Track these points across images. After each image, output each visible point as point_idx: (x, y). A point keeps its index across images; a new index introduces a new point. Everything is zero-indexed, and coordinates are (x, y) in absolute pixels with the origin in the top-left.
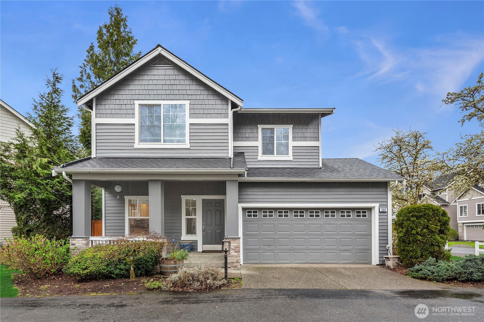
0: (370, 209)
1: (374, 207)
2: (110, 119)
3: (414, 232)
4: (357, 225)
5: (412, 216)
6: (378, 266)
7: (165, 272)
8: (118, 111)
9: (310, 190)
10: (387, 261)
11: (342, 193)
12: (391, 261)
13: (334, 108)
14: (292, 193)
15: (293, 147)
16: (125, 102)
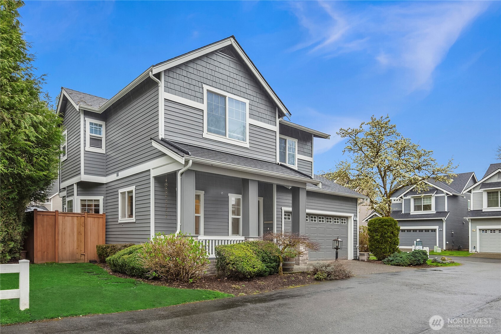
0: (347, 218)
1: (351, 217)
2: (178, 97)
3: (386, 235)
4: (335, 229)
5: (385, 225)
6: (353, 261)
7: (289, 269)
8: (187, 91)
9: (323, 200)
10: (361, 256)
11: (338, 204)
12: (366, 256)
13: (330, 135)
14: (314, 201)
15: (298, 159)
16: (194, 82)
